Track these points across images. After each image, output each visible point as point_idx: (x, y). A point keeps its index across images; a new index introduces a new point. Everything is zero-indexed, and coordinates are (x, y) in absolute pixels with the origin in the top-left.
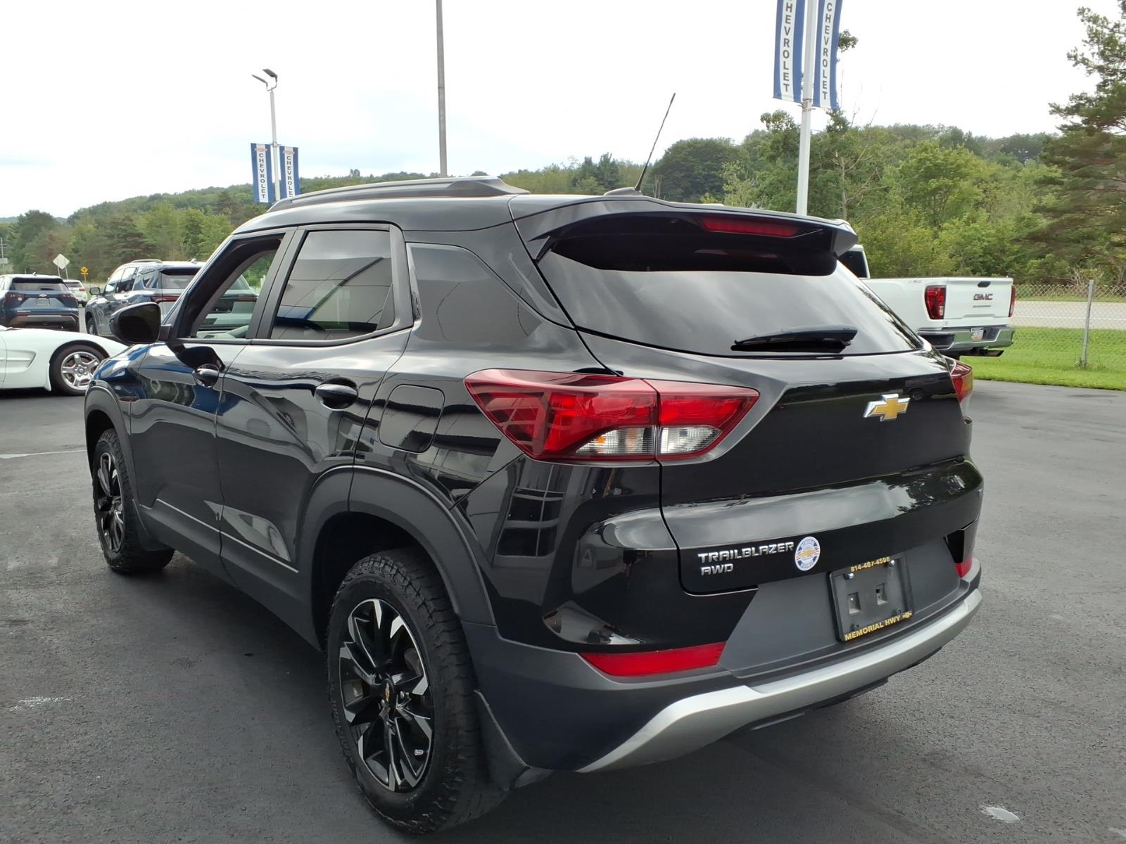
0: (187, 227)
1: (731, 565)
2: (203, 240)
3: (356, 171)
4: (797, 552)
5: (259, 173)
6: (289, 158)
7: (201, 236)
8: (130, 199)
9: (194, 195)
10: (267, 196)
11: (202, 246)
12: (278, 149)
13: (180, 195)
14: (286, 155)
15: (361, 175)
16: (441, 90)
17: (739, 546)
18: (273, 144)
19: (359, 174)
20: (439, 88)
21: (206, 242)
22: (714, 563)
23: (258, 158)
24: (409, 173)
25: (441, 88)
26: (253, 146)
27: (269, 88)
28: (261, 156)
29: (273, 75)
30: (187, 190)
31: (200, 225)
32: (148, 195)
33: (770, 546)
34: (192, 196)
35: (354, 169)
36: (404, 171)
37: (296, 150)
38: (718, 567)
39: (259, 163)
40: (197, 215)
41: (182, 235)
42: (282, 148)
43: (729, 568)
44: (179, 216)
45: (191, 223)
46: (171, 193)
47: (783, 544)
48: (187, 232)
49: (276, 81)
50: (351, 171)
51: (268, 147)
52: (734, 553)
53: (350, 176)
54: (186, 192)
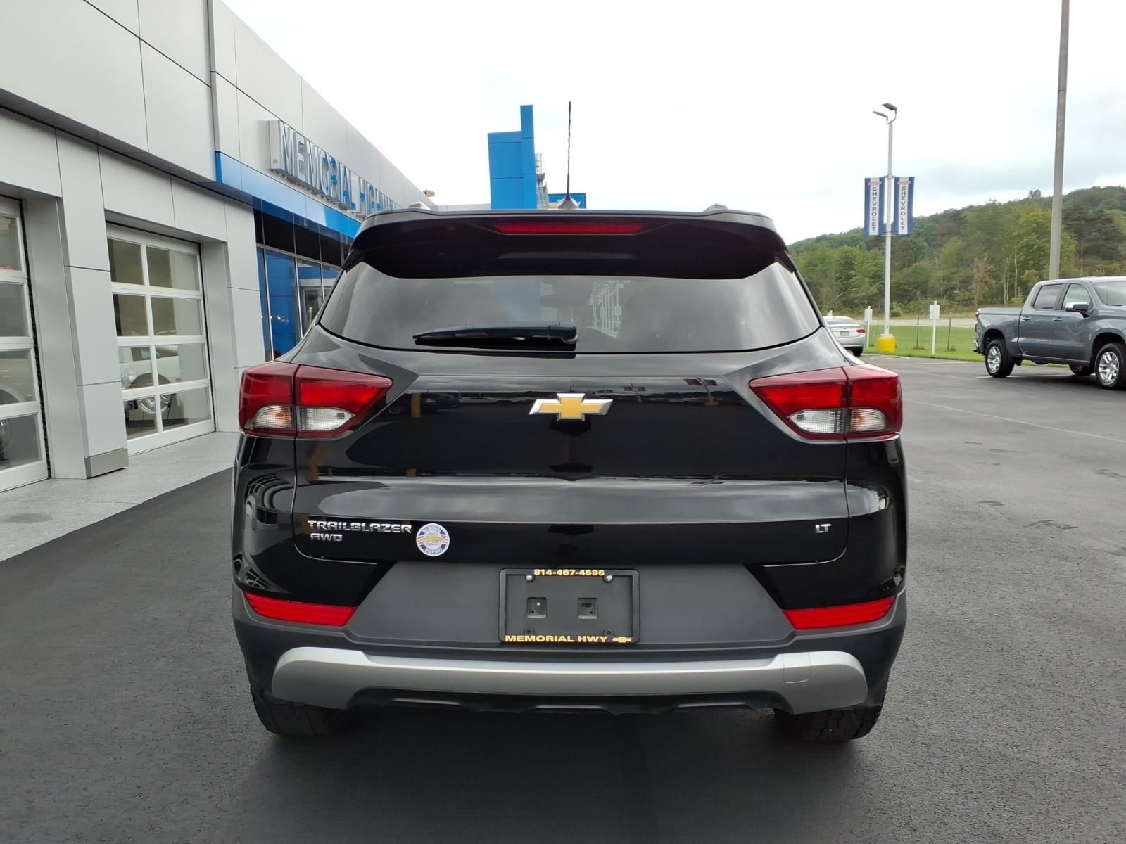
0: (840, 264)
1: (340, 536)
2: (855, 276)
3: (1037, 191)
4: (418, 536)
5: (871, 206)
6: (904, 188)
7: (853, 272)
8: (799, 242)
9: (857, 233)
10: (877, 229)
11: (853, 282)
12: (893, 181)
13: (845, 234)
14: (901, 186)
15: (1042, 196)
16: (1061, 93)
17: (349, 521)
18: (887, 176)
19: (1040, 194)
20: (1059, 91)
21: (857, 277)
22: (321, 531)
23: (871, 191)
24: (1102, 187)
25: (1062, 90)
26: (867, 181)
27: (889, 121)
28: (875, 188)
29: (892, 108)
30: (853, 229)
31: (853, 261)
32: (815, 237)
33: (383, 525)
34: (855, 234)
35: (1034, 190)
36: (1096, 186)
37: (911, 179)
38: (327, 535)
39: (871, 197)
40: (851, 252)
41: (836, 272)
42: (897, 180)
43: (338, 538)
44: (835, 255)
45: (845, 260)
46: (837, 232)
47: (399, 525)
48: (841, 268)
49: (896, 113)
50: (1031, 193)
51: (882, 180)
52: (342, 526)
53: (1028, 198)
54: (851, 231)
